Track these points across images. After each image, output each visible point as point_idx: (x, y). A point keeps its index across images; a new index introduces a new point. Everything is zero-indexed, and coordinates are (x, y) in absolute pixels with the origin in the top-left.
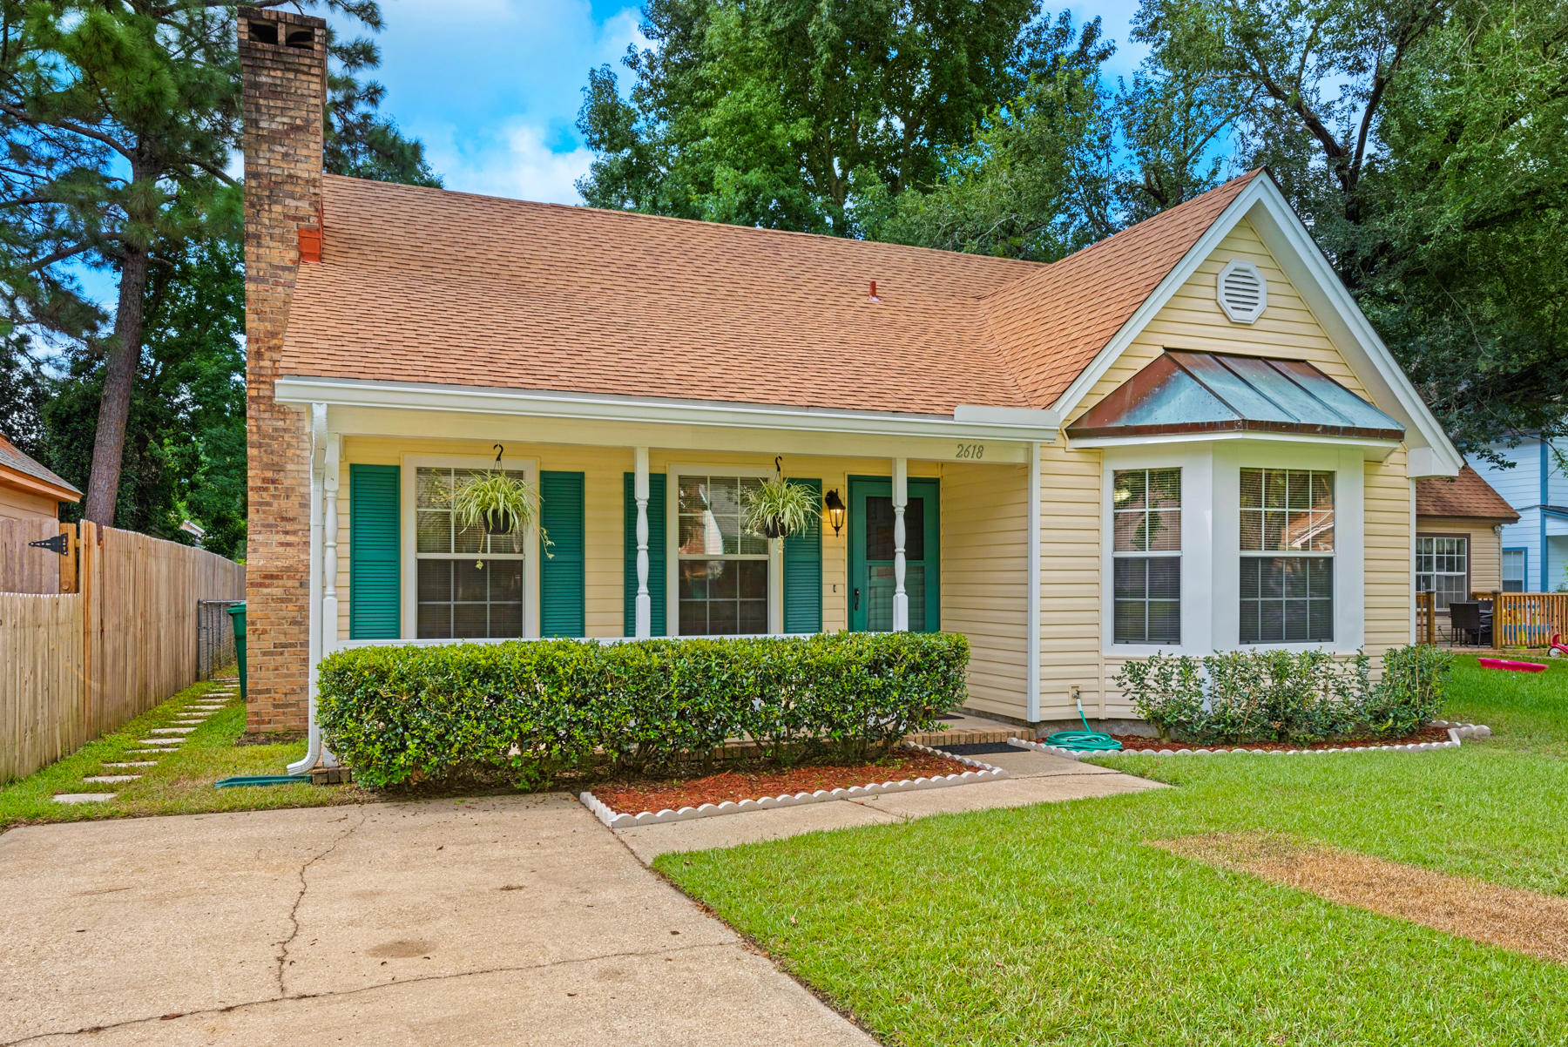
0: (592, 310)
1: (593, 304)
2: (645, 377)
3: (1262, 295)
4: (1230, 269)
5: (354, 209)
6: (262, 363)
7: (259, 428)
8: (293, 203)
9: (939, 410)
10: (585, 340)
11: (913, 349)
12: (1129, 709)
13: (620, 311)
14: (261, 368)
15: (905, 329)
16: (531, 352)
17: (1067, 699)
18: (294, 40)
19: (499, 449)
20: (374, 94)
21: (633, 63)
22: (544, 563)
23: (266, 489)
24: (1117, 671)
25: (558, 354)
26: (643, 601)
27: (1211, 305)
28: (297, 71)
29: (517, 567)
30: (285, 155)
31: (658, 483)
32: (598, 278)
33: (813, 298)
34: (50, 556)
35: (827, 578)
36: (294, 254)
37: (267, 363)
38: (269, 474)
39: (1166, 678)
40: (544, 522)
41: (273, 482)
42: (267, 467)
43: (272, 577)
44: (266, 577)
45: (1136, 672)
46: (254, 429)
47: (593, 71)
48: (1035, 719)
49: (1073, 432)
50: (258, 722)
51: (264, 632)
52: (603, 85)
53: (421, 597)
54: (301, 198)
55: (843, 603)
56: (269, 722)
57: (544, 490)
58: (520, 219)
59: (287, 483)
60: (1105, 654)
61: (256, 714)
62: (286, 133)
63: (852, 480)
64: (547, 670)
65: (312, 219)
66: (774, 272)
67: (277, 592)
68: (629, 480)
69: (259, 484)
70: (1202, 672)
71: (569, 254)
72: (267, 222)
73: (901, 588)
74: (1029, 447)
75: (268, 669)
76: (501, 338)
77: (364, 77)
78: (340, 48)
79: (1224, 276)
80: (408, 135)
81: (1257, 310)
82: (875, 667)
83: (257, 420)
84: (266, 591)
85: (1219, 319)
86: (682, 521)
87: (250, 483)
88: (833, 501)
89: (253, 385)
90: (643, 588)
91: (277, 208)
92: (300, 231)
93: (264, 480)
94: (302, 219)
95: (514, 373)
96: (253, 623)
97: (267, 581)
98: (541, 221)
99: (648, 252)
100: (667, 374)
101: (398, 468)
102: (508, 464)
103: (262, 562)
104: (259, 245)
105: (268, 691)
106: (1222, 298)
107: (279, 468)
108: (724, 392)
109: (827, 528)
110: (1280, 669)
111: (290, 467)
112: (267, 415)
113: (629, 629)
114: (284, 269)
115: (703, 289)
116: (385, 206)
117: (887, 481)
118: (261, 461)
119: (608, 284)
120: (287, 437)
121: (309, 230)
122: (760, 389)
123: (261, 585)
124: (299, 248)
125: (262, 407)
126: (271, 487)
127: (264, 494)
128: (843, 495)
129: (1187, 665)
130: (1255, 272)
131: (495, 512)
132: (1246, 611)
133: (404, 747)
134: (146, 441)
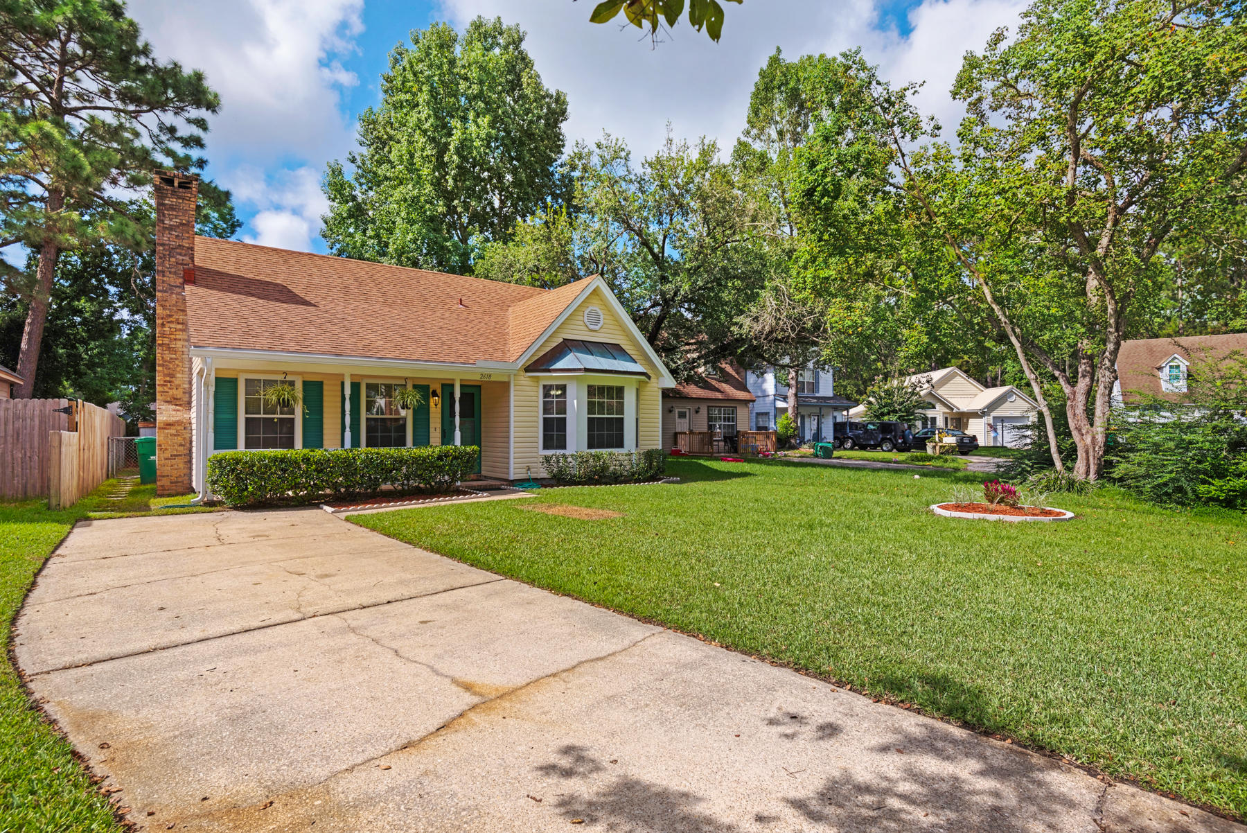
0: (328, 311)
1: (328, 308)
2: (349, 346)
3: (602, 319)
4: (589, 310)
5: (208, 255)
6: (165, 329)
7: (162, 358)
8: (181, 258)
9: (471, 361)
10: (324, 328)
11: (471, 332)
12: (545, 473)
13: (340, 310)
14: (164, 331)
15: (471, 321)
16: (299, 334)
17: (524, 471)
18: (181, 185)
19: (285, 373)
20: (201, 163)
21: (353, 160)
22: (304, 419)
23: (165, 385)
24: (541, 460)
25: (311, 335)
26: (348, 434)
27: (581, 323)
28: (183, 199)
29: (292, 422)
30: (177, 236)
31: (355, 387)
32: (330, 293)
33: (432, 305)
34: (64, 416)
35: (432, 425)
36: (181, 280)
37: (167, 329)
39: (558, 462)
40: (305, 402)
41: (170, 382)
42: (166, 375)
43: (170, 425)
44: (167, 425)
45: (547, 459)
46: (160, 358)
48: (512, 478)
49: (527, 370)
50: (163, 490)
52: (337, 172)
53: (247, 433)
54: (185, 255)
55: (439, 435)
56: (168, 490)
57: (304, 390)
58: (292, 262)
59: (177, 382)
60: (539, 453)
61: (162, 486)
62: (178, 227)
63: (443, 385)
64: (306, 460)
65: (190, 265)
66: (416, 291)
67: (173, 432)
68: (343, 384)
69: (162, 383)
70: (570, 459)
71: (317, 280)
72: (168, 266)
73: (457, 429)
74: (509, 376)
75: (168, 466)
76: (285, 326)
77: (195, 153)
78: (182, 138)
79: (587, 312)
80: (223, 186)
81: (600, 325)
82: (440, 458)
83: (161, 354)
84: (167, 431)
85: (585, 328)
86: (367, 402)
87: (157, 382)
88: (435, 394)
90: (348, 429)
91: (173, 260)
92: (184, 270)
93: (165, 381)
94: (185, 265)
95: (292, 344)
96: (160, 446)
97: (167, 427)
98: (303, 263)
99: (356, 280)
100: (359, 345)
101: (236, 379)
102: (289, 378)
103: (164, 420)
104: (164, 276)
105: (168, 476)
106: (586, 321)
107: (172, 376)
108: (382, 353)
109: (432, 404)
110: (598, 457)
111: (178, 375)
112: (167, 352)
113: (343, 446)
114: (176, 287)
115: (380, 299)
116: (223, 253)
117: (453, 386)
118: (163, 373)
119: (335, 297)
120: (177, 362)
121: (189, 269)
122: (398, 352)
123: (164, 429)
124: (183, 277)
126: (168, 384)
127: (165, 388)
128: (439, 391)
129: (565, 457)
130: (599, 311)
131: (283, 399)
132: (590, 437)
133: (247, 489)
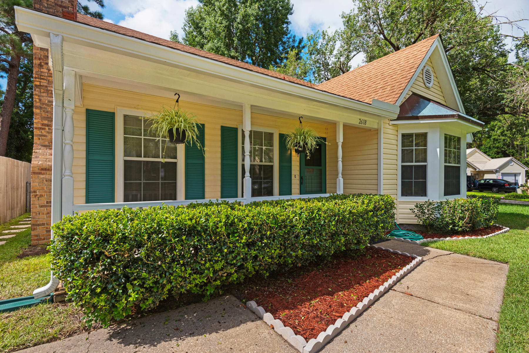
3: (432, 79)
4: (426, 69)
6: (42, 70)
7: (40, 100)
12: (416, 220)
14: (42, 72)
19: (177, 96)
22: (187, 164)
23: (44, 129)
26: (248, 180)
27: (421, 80)
29: (174, 166)
35: (293, 172)
38: (46, 122)
42: (43, 118)
44: (42, 169)
46: (38, 100)
47: (171, 31)
50: (38, 240)
51: (41, 196)
53: (126, 178)
55: (298, 182)
56: (44, 239)
60: (399, 200)
61: (36, 236)
65: (70, 9)
69: (40, 126)
72: (46, 5)
74: (379, 122)
75: (43, 214)
79: (425, 71)
81: (431, 84)
83: (39, 96)
84: (42, 176)
85: (423, 85)
89: (37, 80)
92: (63, 12)
93: (43, 125)
94: (65, 7)
96: (35, 192)
97: (43, 172)
101: (113, 114)
103: (40, 162)
105: (43, 224)
106: (425, 78)
112: (44, 94)
118: (41, 115)
121: (68, 13)
123: (40, 173)
125: (42, 91)
126: (47, 128)
127: (43, 131)
130: (431, 71)
131: (177, 129)
134: (19, 132)
